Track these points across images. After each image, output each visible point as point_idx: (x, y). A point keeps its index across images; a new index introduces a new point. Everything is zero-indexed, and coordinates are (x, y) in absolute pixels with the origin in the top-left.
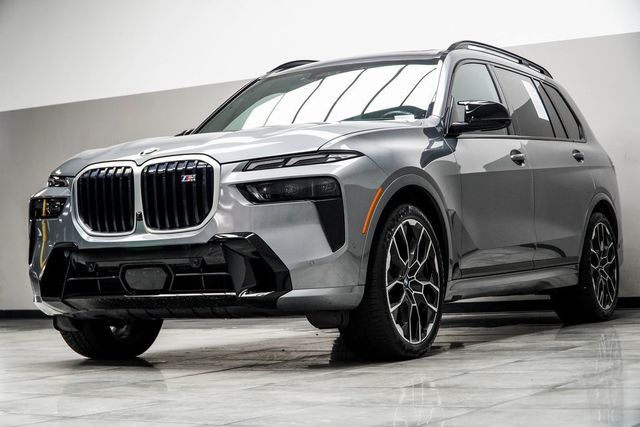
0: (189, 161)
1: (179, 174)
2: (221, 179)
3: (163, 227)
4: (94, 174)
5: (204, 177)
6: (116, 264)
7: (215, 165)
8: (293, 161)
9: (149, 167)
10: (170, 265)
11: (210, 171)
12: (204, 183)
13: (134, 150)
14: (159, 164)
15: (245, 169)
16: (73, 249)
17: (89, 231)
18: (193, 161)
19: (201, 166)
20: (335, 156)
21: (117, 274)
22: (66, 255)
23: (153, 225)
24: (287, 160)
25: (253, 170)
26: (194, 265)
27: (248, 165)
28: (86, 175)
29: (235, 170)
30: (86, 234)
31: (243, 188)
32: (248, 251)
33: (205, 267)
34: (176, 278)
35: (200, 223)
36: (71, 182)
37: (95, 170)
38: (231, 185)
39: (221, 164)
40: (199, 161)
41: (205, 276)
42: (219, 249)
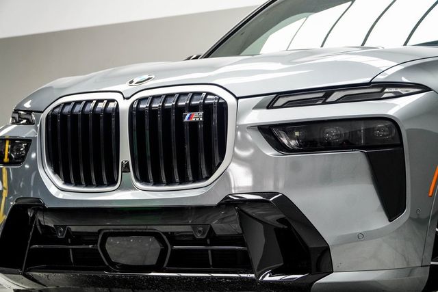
0: (195, 94)
1: (180, 111)
2: (237, 118)
3: (157, 182)
4: (67, 109)
5: (215, 116)
6: (95, 229)
7: (230, 100)
8: (336, 96)
9: (140, 100)
10: (166, 233)
11: (222, 107)
12: (215, 123)
13: (120, 78)
14: (154, 97)
15: (270, 106)
16: (39, 207)
17: (60, 183)
18: (200, 93)
19: (210, 100)
20: (393, 90)
21: (94, 243)
22: (30, 214)
23: (143, 179)
24: (328, 95)
25: (282, 107)
26: (199, 236)
27: (275, 100)
28: (57, 110)
29: (257, 107)
30: (56, 188)
31: (269, 132)
32: (272, 218)
33: (214, 238)
34: (174, 251)
35: (207, 178)
36: (38, 118)
37: (69, 103)
38: (252, 127)
39: (238, 98)
40: (208, 94)
41: (213, 251)
42: (233, 214)
